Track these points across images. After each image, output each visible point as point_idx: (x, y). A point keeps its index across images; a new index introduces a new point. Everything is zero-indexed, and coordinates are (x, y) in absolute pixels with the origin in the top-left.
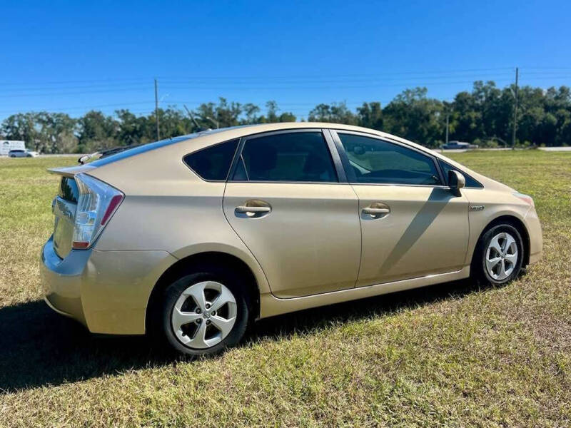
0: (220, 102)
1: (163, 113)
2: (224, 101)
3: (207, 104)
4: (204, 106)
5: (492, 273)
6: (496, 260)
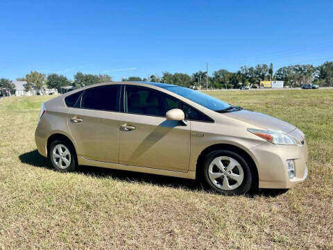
5: (215, 182)
6: (219, 175)
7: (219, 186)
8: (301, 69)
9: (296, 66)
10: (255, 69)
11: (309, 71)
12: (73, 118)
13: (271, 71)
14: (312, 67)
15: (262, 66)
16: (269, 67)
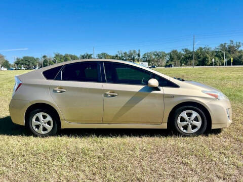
0: (230, 42)
1: (202, 49)
2: (232, 41)
3: (223, 43)
4: (222, 45)
5: (182, 129)
6: (185, 123)
7: (185, 131)
8: (158, 54)
9: (155, 52)
10: (128, 53)
11: (163, 56)
12: (55, 89)
13: (139, 55)
14: (164, 53)
15: (132, 52)
16: (137, 53)
